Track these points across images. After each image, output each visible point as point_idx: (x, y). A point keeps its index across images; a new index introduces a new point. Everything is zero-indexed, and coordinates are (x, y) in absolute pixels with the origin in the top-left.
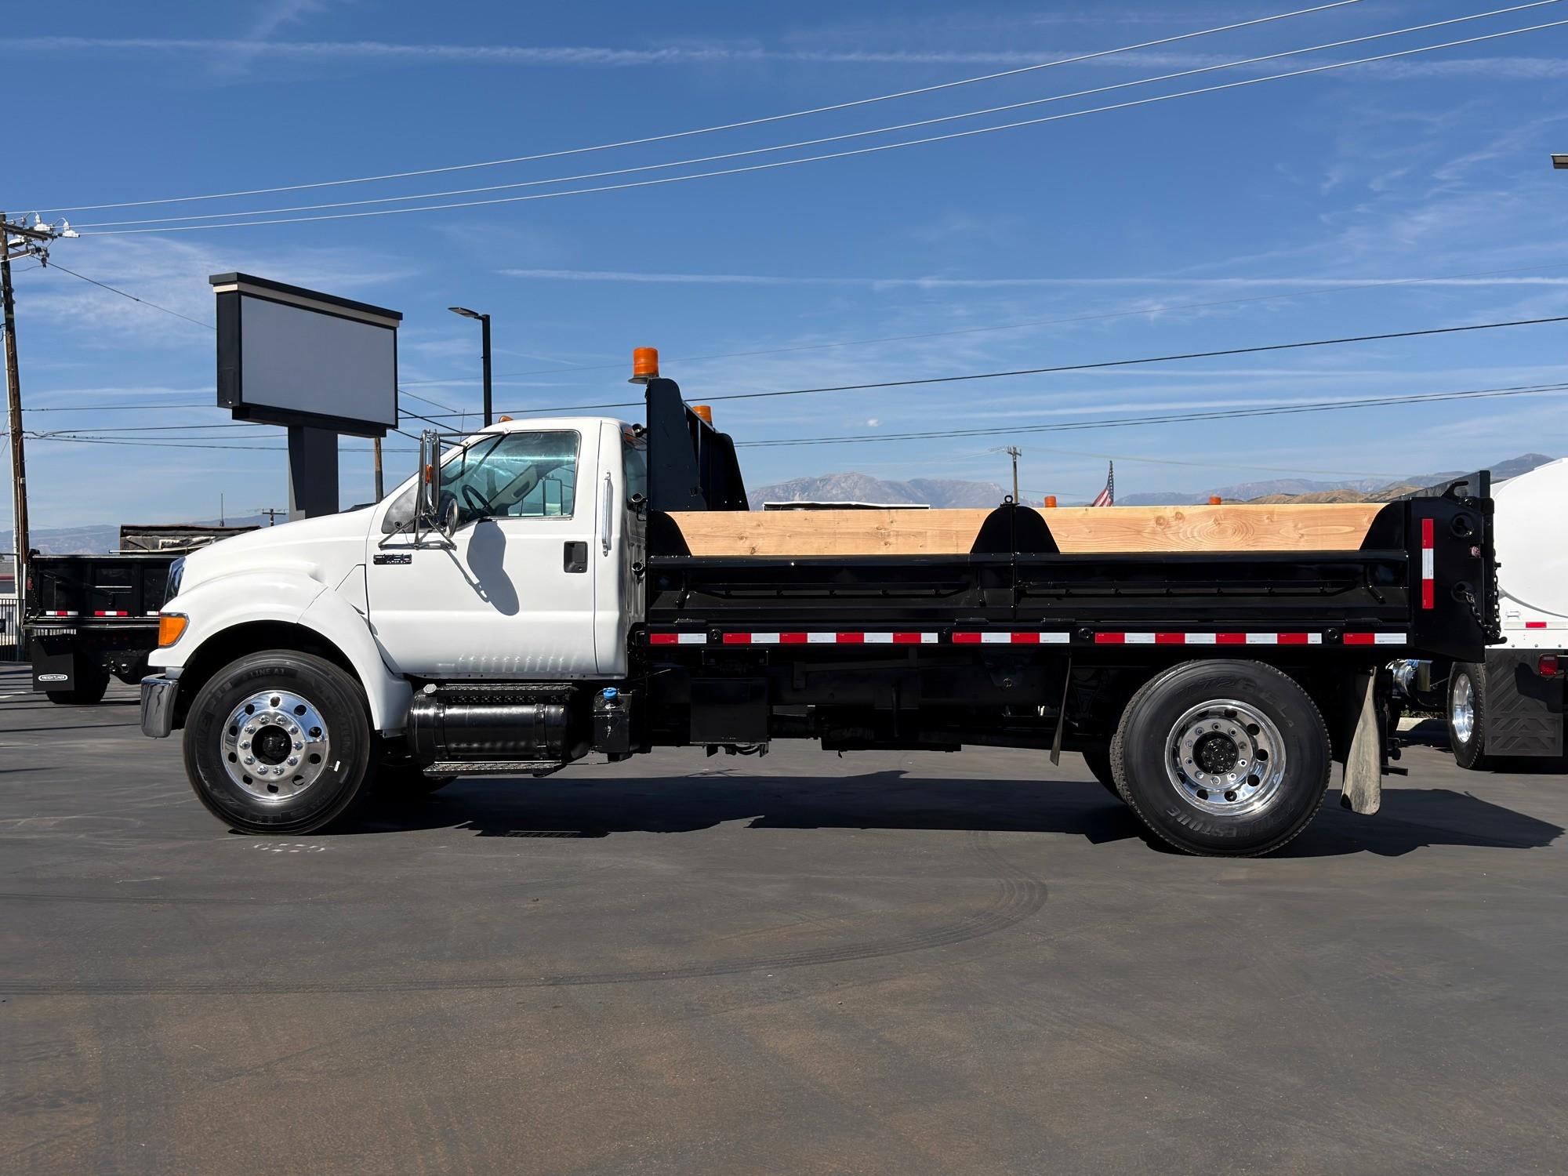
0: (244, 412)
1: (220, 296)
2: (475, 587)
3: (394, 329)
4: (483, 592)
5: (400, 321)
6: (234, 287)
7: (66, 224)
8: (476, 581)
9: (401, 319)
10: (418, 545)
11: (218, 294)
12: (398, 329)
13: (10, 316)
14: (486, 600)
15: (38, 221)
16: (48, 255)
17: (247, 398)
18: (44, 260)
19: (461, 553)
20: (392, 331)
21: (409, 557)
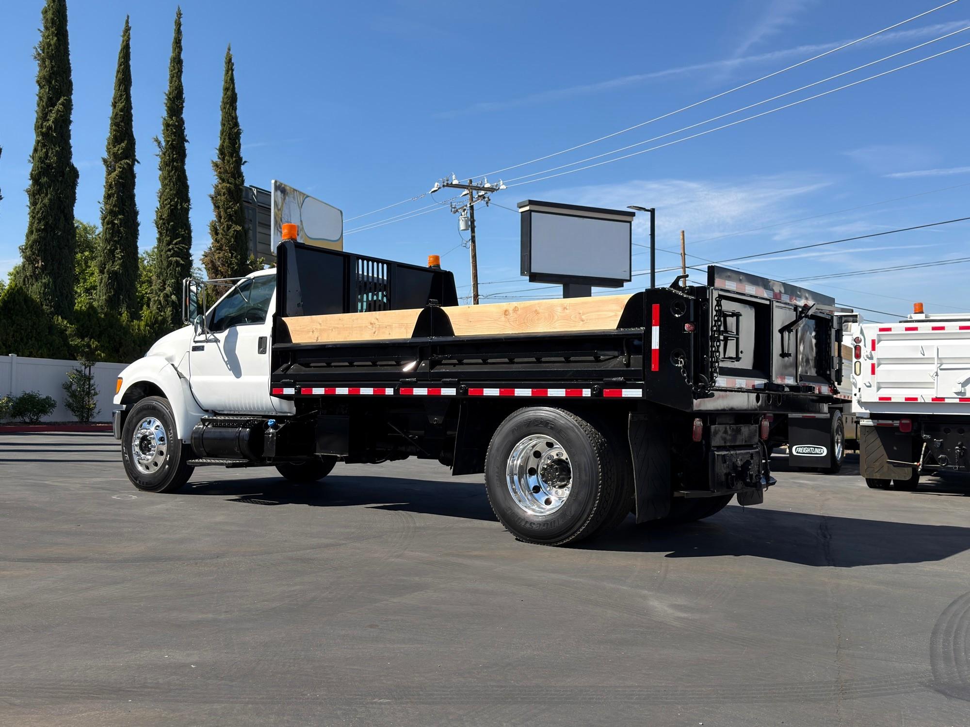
0: (535, 277)
1: (523, 213)
2: (226, 362)
3: (630, 222)
4: (228, 365)
5: (634, 217)
6: (527, 208)
7: (501, 182)
8: (226, 359)
9: (635, 216)
10: (207, 341)
11: (522, 212)
12: (632, 222)
13: (473, 234)
14: (230, 370)
15: (486, 182)
16: (489, 200)
17: (534, 269)
18: (487, 203)
19: (221, 345)
20: (629, 224)
21: (203, 347)
